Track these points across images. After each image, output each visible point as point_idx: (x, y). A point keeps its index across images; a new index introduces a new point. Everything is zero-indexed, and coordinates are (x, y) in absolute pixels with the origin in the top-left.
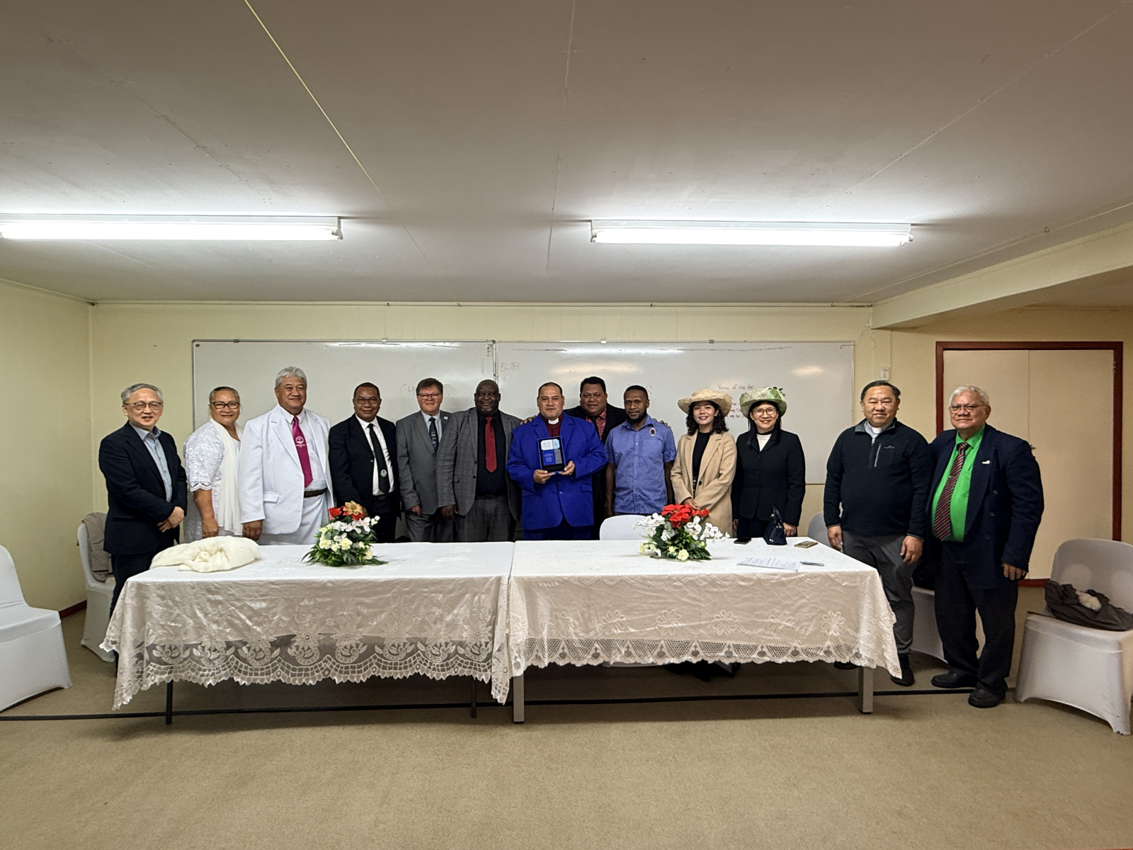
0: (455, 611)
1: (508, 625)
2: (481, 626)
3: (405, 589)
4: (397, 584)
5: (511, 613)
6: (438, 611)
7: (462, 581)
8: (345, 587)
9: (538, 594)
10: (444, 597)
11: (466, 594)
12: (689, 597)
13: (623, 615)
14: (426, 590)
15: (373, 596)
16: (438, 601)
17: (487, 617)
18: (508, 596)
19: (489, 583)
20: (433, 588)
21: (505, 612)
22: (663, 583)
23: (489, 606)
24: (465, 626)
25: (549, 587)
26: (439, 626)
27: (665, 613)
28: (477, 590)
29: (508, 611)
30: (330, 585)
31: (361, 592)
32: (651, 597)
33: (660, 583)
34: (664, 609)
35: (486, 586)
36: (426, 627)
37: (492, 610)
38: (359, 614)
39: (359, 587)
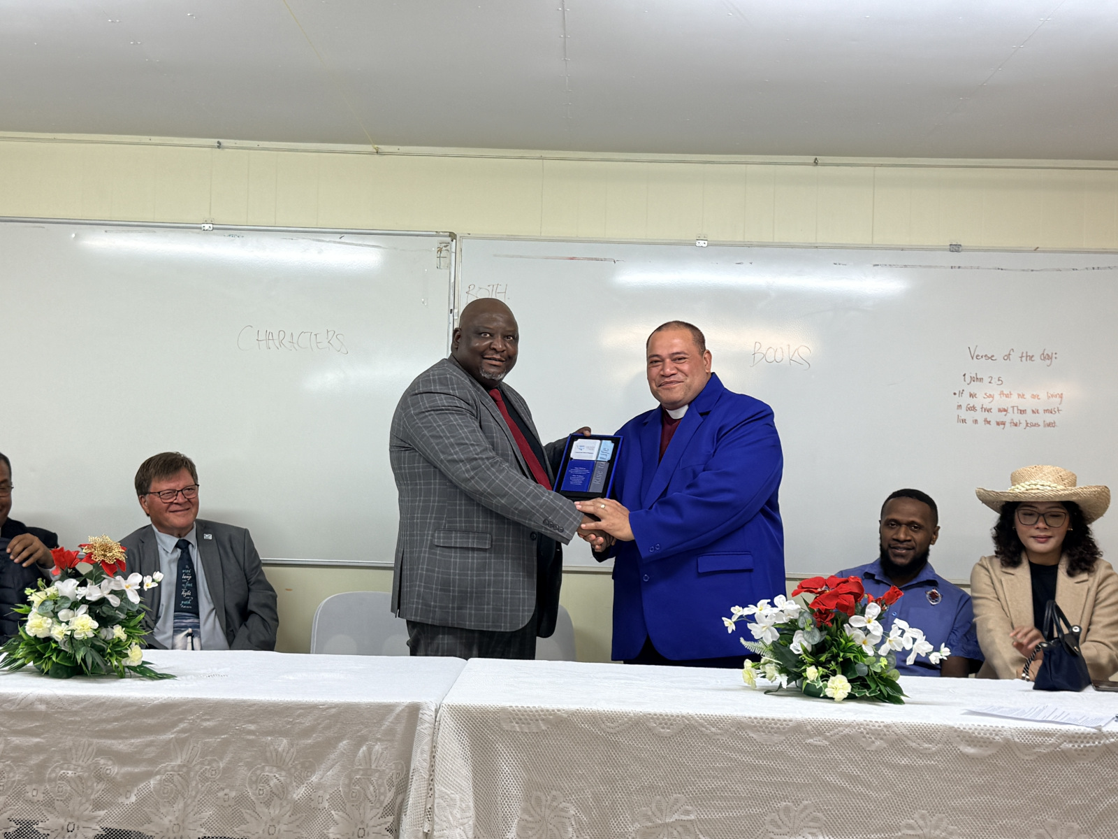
0: (314, 779)
1: (429, 813)
2: (370, 814)
3: (206, 724)
4: (190, 711)
5: (437, 787)
6: (276, 777)
7: (333, 711)
8: (75, 713)
9: (500, 746)
10: (292, 745)
11: (339, 739)
12: (842, 775)
13: (690, 808)
14: (252, 727)
15: (133, 737)
16: (277, 752)
17: (384, 794)
18: (434, 748)
19: (391, 718)
20: (268, 724)
21: (424, 784)
22: (783, 738)
23: (389, 768)
24: (333, 812)
25: (525, 734)
26: (275, 811)
27: (787, 809)
28: (364, 732)
29: (432, 780)
30: (43, 707)
31: (109, 727)
32: (756, 768)
33: (776, 738)
34: (785, 798)
35: (387, 724)
36: (247, 813)
37: (395, 782)
38: (100, 778)
39: (104, 715)
